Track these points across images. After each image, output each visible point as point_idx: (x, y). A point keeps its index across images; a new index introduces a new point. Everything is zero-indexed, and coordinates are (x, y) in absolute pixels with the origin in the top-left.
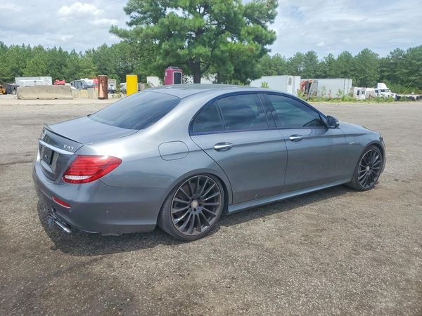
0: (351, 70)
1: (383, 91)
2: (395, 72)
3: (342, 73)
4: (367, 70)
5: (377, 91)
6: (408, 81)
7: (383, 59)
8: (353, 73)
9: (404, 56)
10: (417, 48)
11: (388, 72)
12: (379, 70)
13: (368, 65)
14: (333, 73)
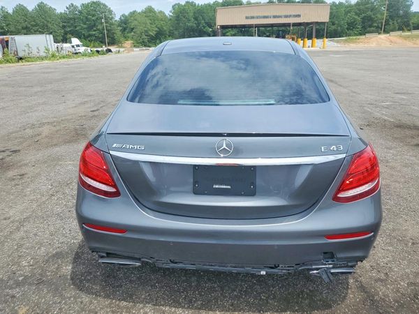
0: (33, 26)
1: (78, 46)
2: (76, 27)
3: (23, 28)
4: (49, 25)
5: (73, 47)
6: (90, 36)
7: (61, 13)
8: (35, 28)
9: (80, 12)
10: (88, 4)
11: (69, 27)
12: (61, 25)
13: (50, 20)
14: (12, 29)
